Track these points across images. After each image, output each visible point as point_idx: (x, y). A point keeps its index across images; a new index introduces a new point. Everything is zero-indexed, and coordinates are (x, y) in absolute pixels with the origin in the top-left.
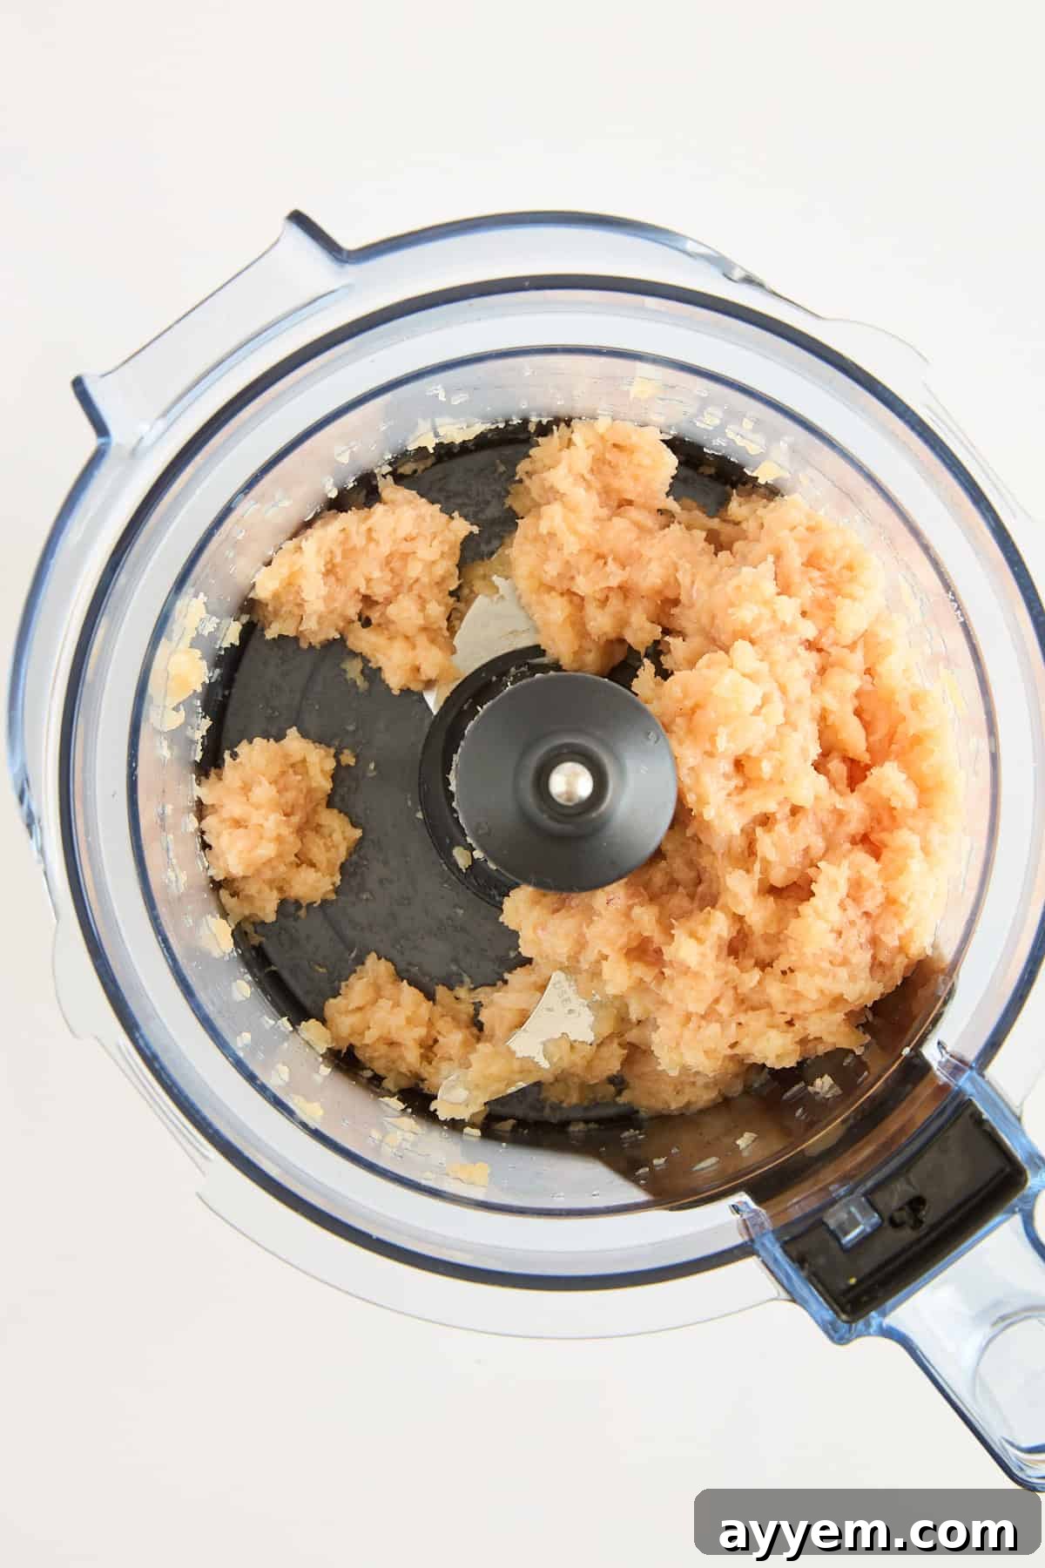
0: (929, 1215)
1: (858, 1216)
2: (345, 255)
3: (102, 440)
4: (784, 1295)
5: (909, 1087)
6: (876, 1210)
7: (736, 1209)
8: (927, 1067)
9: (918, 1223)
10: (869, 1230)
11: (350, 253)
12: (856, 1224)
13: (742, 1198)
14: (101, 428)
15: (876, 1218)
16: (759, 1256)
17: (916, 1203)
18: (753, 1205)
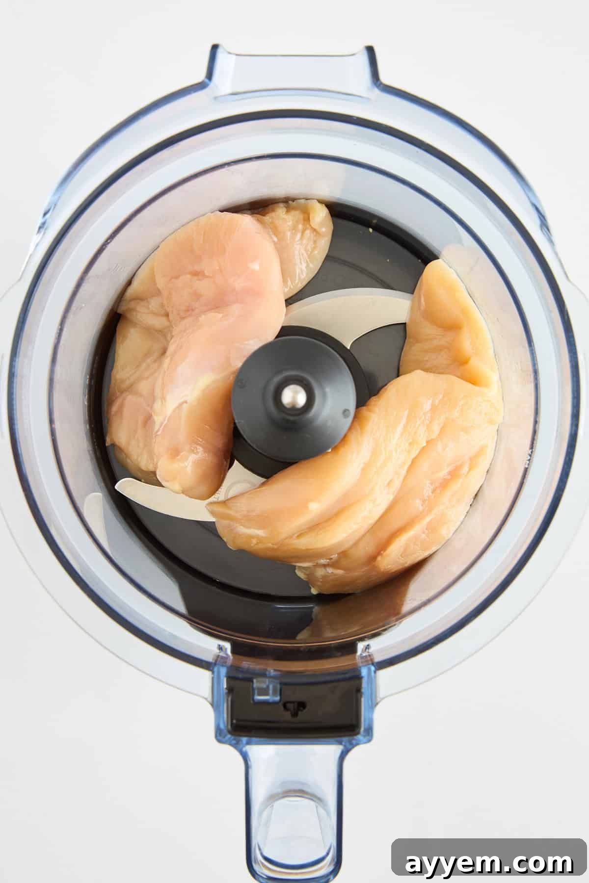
0: (303, 715)
1: (271, 692)
2: (379, 83)
3: (207, 80)
4: (210, 699)
5: (339, 654)
6: (281, 695)
7: (220, 648)
8: (354, 651)
9: (295, 715)
10: (271, 701)
11: (381, 83)
12: (267, 694)
13: (228, 646)
14: (210, 75)
15: (277, 698)
16: (213, 673)
17: (302, 705)
18: (229, 652)
